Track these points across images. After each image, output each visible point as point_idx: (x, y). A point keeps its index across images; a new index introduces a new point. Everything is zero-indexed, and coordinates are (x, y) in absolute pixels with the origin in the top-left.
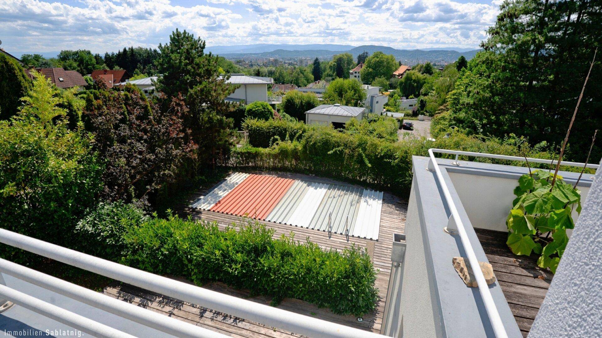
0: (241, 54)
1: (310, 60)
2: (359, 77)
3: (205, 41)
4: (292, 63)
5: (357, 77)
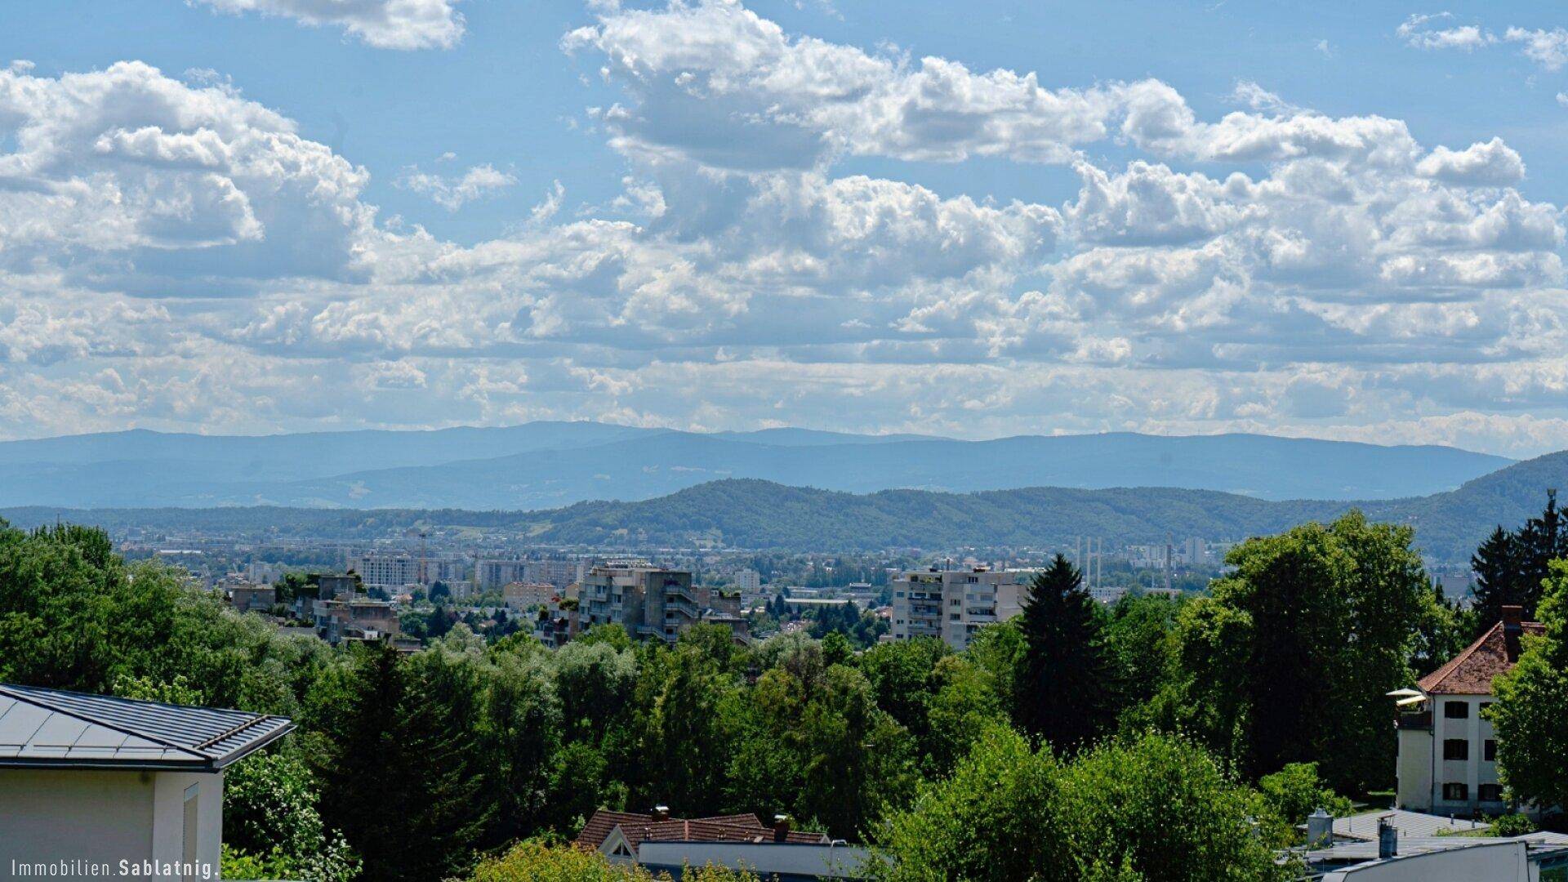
1: (1010, 580)
5: (1475, 750)
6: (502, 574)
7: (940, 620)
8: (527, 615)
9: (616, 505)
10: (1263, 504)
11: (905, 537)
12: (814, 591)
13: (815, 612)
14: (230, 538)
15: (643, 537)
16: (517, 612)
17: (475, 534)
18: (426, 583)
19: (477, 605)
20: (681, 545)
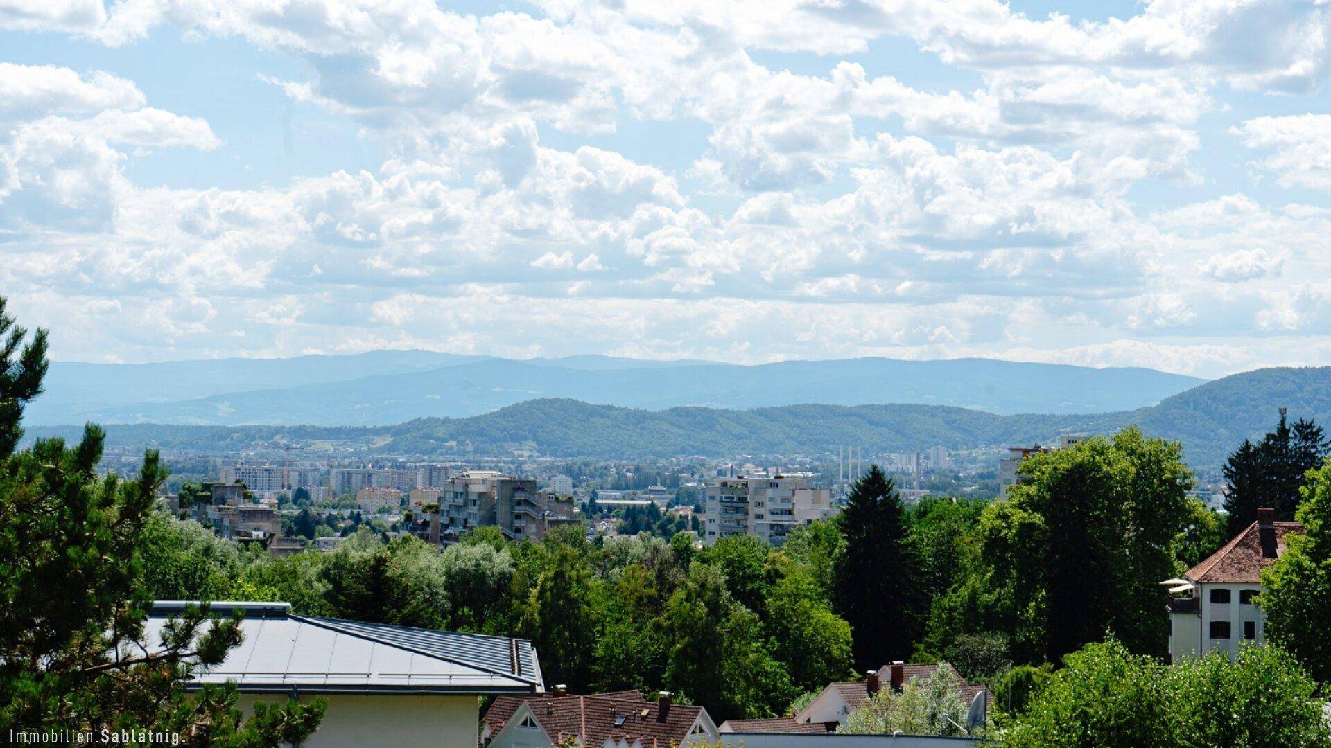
0: (221, 434)
1: (806, 485)
2: (1249, 630)
3: (41, 339)
4: (653, 509)
5: (1236, 630)
6: (353, 480)
7: (746, 520)
8: (378, 515)
9: (446, 421)
10: (994, 417)
11: (692, 447)
12: (618, 494)
13: (623, 512)
14: (116, 451)
15: (470, 448)
16: (369, 513)
17: (326, 446)
18: (289, 488)
19: (334, 507)
20: (502, 455)
